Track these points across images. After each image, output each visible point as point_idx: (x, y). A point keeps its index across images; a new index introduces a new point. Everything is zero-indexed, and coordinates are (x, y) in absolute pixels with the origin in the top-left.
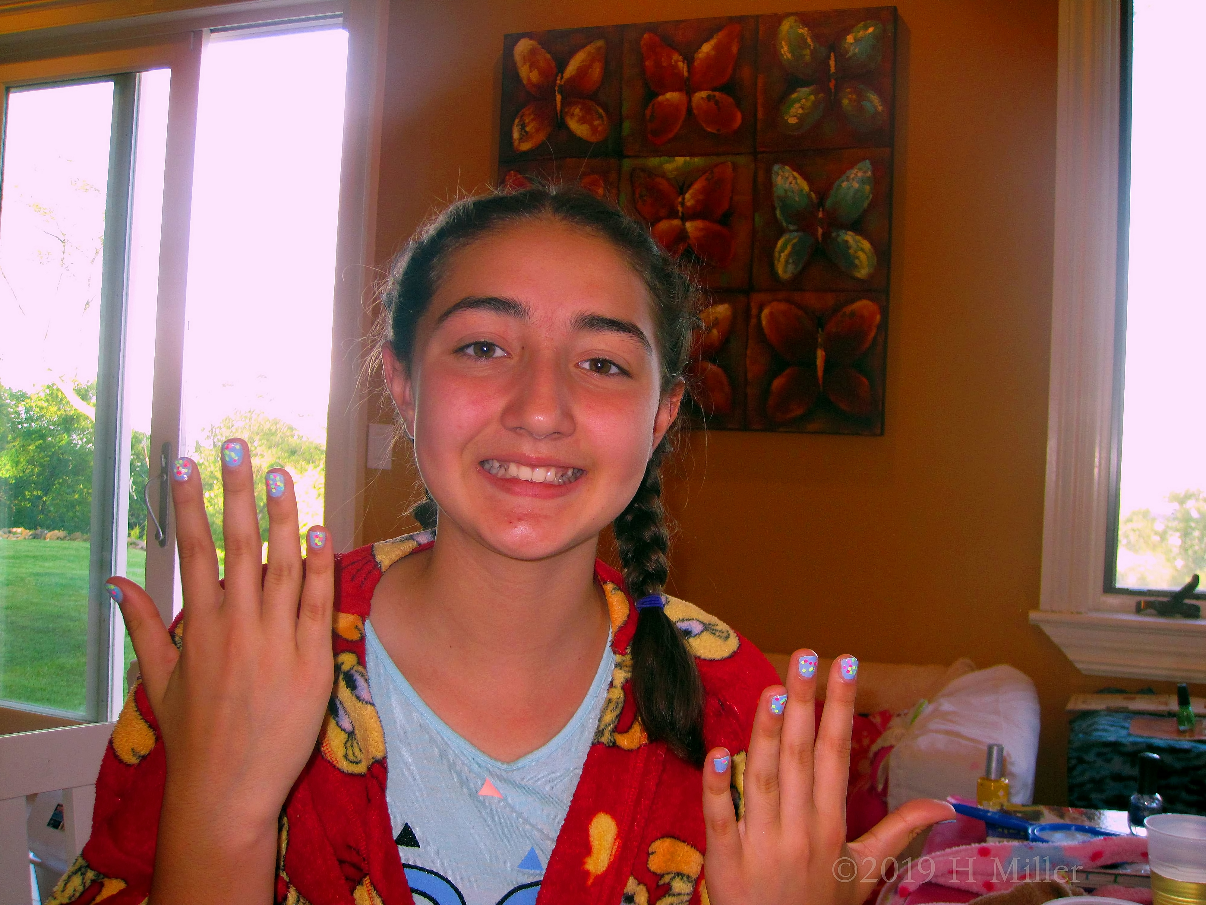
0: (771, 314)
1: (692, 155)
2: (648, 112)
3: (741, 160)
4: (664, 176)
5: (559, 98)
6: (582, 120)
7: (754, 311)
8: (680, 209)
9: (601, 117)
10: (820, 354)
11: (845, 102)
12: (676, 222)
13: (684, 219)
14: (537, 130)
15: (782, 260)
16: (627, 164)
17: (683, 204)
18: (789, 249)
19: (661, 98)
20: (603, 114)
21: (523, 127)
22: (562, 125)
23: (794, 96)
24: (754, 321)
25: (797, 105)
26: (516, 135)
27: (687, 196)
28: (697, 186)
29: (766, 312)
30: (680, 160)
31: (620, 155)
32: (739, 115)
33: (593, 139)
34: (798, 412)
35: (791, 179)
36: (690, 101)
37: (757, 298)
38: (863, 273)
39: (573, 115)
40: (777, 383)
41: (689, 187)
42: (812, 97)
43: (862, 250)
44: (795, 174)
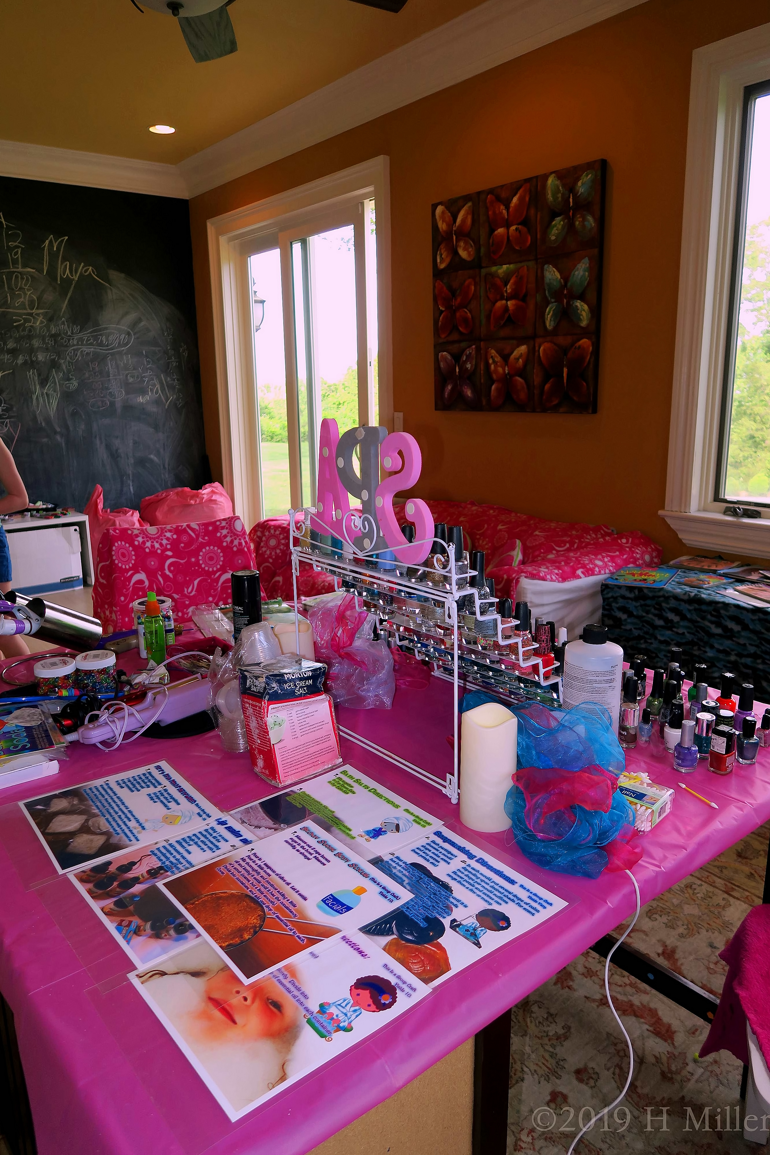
0: (544, 349)
1: (509, 263)
2: (491, 241)
3: (531, 264)
4: (498, 277)
5: (454, 237)
6: (465, 249)
7: (537, 348)
8: (505, 294)
9: (472, 246)
10: (565, 370)
11: (577, 223)
12: (504, 302)
13: (507, 300)
14: (447, 257)
15: (549, 319)
16: (484, 271)
17: (506, 291)
18: (551, 312)
19: (496, 232)
20: (473, 245)
21: (441, 255)
22: (456, 253)
23: (553, 223)
24: (537, 354)
25: (555, 229)
26: (438, 261)
27: (508, 287)
28: (512, 281)
29: (542, 348)
30: (505, 267)
31: (481, 267)
32: (529, 238)
33: (469, 259)
34: (555, 402)
35: (552, 272)
36: (508, 233)
37: (538, 341)
38: (584, 324)
39: (460, 246)
40: (547, 387)
41: (509, 282)
42: (562, 223)
43: (584, 310)
44: (554, 269)
